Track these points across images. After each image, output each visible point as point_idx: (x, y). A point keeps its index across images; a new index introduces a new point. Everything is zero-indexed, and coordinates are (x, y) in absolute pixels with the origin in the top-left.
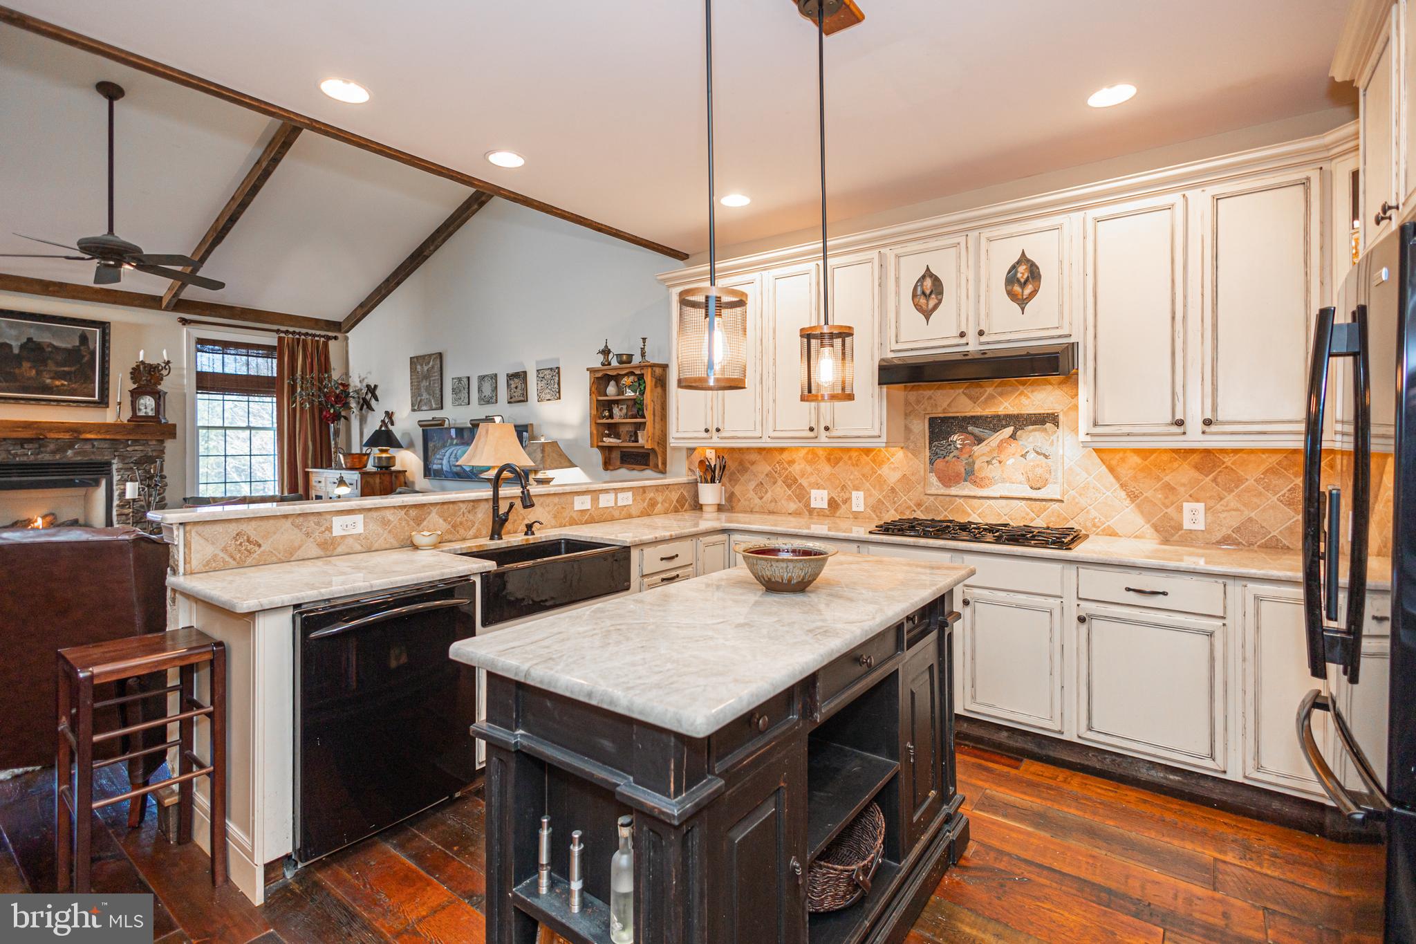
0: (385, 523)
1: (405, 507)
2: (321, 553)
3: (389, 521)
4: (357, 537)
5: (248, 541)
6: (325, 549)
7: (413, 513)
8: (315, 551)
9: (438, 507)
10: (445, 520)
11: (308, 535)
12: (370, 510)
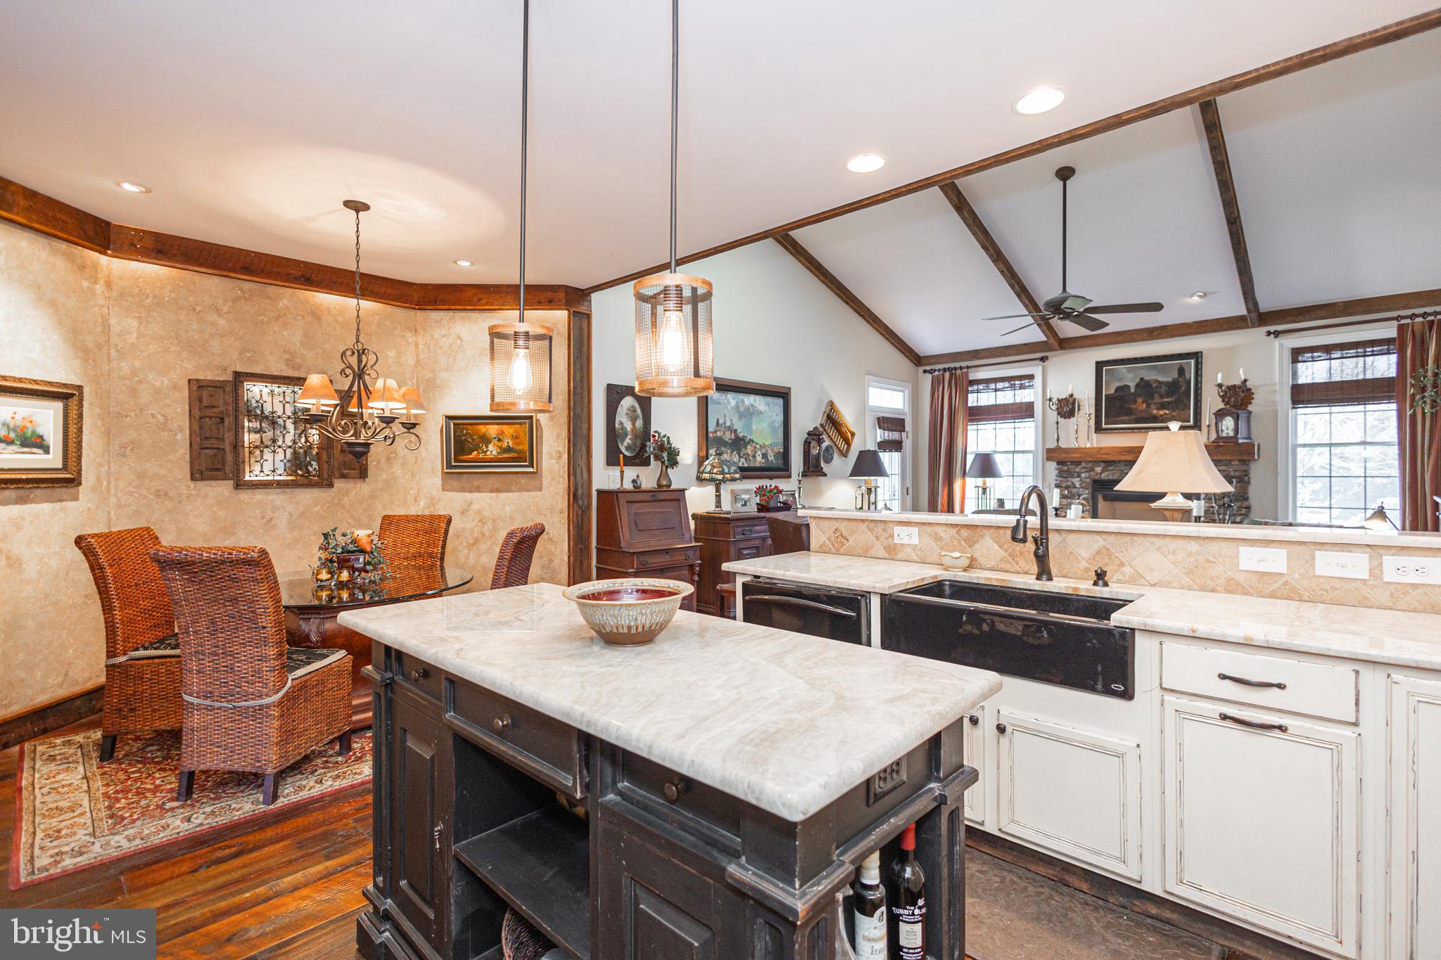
0: (938, 538)
1: (957, 525)
2: (887, 556)
3: (941, 537)
4: (914, 547)
5: (841, 535)
6: (889, 553)
7: (965, 533)
8: (882, 553)
9: (992, 530)
10: (1000, 547)
11: (877, 538)
12: (924, 524)
